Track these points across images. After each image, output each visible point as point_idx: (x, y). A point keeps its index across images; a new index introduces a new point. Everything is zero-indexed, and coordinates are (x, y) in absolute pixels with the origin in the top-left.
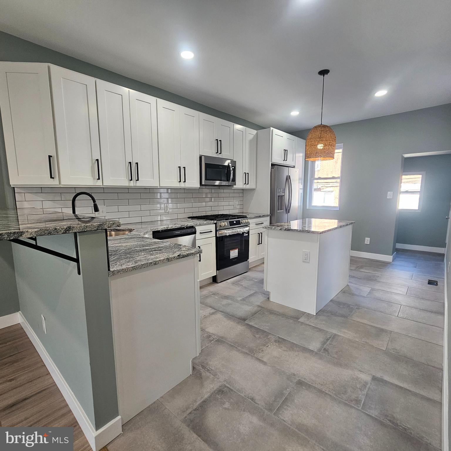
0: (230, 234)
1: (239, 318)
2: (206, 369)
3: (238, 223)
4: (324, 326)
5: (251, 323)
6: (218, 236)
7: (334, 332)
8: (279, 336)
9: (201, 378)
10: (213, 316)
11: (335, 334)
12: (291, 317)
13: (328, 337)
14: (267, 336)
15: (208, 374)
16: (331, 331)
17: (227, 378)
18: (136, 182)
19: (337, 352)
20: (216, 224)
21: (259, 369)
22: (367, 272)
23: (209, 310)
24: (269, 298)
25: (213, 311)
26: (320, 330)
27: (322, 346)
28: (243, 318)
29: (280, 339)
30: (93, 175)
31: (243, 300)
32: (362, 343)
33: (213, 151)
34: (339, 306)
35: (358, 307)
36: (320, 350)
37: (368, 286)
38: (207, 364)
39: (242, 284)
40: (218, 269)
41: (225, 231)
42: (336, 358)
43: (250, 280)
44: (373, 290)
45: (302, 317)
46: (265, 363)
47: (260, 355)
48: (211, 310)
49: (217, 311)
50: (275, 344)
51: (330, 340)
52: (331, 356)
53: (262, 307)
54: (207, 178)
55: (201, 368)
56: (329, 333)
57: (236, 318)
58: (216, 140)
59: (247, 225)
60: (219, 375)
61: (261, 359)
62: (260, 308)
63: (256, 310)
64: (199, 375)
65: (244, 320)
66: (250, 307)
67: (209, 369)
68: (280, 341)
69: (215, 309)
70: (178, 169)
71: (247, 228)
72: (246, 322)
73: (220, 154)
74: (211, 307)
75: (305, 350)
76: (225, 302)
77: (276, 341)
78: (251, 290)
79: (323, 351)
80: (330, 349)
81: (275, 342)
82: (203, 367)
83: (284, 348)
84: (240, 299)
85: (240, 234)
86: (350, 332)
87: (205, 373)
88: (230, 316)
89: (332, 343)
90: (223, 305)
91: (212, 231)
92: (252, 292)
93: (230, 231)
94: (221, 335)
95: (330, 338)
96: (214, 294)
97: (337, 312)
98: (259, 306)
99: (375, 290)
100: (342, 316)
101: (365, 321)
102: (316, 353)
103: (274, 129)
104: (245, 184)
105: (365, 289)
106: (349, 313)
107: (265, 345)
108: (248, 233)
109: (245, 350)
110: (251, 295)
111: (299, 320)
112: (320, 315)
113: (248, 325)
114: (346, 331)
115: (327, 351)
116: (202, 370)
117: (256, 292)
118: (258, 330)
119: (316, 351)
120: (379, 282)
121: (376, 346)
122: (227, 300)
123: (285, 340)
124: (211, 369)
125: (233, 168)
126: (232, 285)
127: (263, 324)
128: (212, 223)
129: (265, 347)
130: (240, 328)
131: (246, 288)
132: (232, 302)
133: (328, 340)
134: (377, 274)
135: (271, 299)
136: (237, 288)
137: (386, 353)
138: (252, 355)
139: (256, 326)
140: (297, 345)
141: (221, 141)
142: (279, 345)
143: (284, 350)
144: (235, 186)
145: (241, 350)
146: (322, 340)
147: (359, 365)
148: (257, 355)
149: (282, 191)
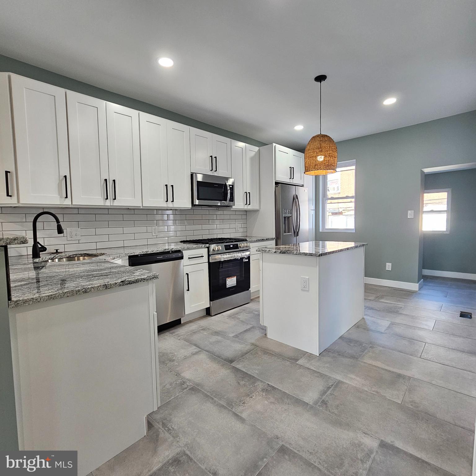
0: (226, 259)
1: (225, 360)
2: (166, 429)
3: (236, 247)
4: (327, 370)
5: (239, 366)
6: (211, 261)
7: (339, 377)
8: (268, 383)
9: (157, 440)
10: (196, 356)
11: (339, 380)
12: (288, 358)
13: (329, 385)
14: (254, 383)
15: (167, 435)
16: (334, 377)
17: (189, 442)
18: (114, 202)
19: (338, 406)
20: (208, 248)
21: (234, 429)
22: (387, 303)
23: (194, 349)
24: (266, 334)
25: (197, 350)
26: (321, 375)
27: (320, 397)
28: (230, 359)
29: (269, 387)
30: (60, 193)
31: (236, 336)
32: (372, 393)
33: (207, 169)
34: (349, 345)
35: (372, 345)
36: (316, 403)
37: (387, 319)
38: (170, 421)
39: (239, 317)
40: (211, 300)
41: (219, 256)
42: (336, 414)
43: (250, 312)
44: (393, 324)
45: (302, 358)
46: (242, 420)
47: (238, 410)
48: (195, 348)
49: (201, 349)
50: (261, 394)
51: (331, 389)
52: (329, 411)
53: (255, 346)
54: (200, 198)
55: (161, 427)
56: (333, 379)
57: (222, 359)
58: (210, 156)
59: (248, 250)
60: (181, 437)
61: (239, 414)
62: (253, 347)
63: (248, 349)
64: (155, 437)
65: (231, 361)
66: (242, 345)
67: (170, 428)
68: (270, 390)
69: (199, 348)
70: (165, 187)
71: (248, 253)
72: (233, 364)
73: (215, 171)
74: (195, 345)
75: (298, 402)
76: (214, 338)
77: (264, 390)
78: (247, 324)
79: (320, 405)
80: (329, 402)
81: (262, 390)
82: (164, 425)
83: (272, 400)
84: (233, 335)
85: (238, 259)
86: (358, 379)
87: (165, 434)
88: (215, 357)
89: (334, 393)
90: (210, 343)
91: (203, 256)
92: (248, 327)
93: (225, 256)
94: (198, 382)
95: (332, 385)
96: (203, 330)
97: (345, 352)
98: (253, 344)
99: (395, 324)
100: (353, 357)
101: (379, 364)
102: (312, 407)
103: (277, 145)
104: (247, 204)
105: (383, 323)
106: (360, 354)
107: (248, 395)
108: (249, 258)
109: (222, 402)
110: (246, 331)
111: (297, 363)
112: (324, 356)
113: (234, 368)
114: (353, 377)
115: (326, 404)
116: (161, 430)
117: (253, 327)
118: (245, 375)
119: (311, 404)
120: (401, 314)
121: (389, 397)
122: (217, 337)
123: (275, 388)
124: (173, 428)
125: (231, 186)
126: (227, 318)
127: (252, 367)
128: (203, 247)
129: (248, 398)
130: (224, 372)
131: (242, 321)
132: (222, 339)
133: (329, 388)
134: (399, 305)
135: (269, 336)
136: (232, 322)
137: (401, 407)
138: (230, 408)
139: (243, 370)
140: (288, 396)
141: (216, 157)
142: (266, 395)
143: (271, 402)
144: (234, 207)
145: (217, 402)
146: (321, 388)
147: (364, 425)
148: (236, 409)
149: (289, 212)
